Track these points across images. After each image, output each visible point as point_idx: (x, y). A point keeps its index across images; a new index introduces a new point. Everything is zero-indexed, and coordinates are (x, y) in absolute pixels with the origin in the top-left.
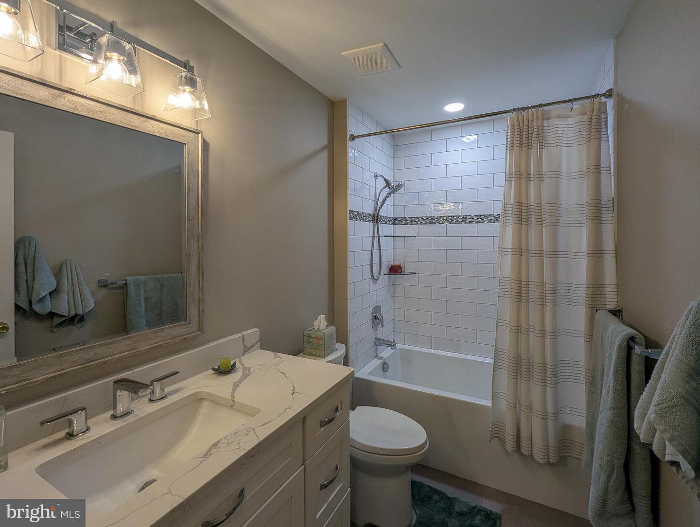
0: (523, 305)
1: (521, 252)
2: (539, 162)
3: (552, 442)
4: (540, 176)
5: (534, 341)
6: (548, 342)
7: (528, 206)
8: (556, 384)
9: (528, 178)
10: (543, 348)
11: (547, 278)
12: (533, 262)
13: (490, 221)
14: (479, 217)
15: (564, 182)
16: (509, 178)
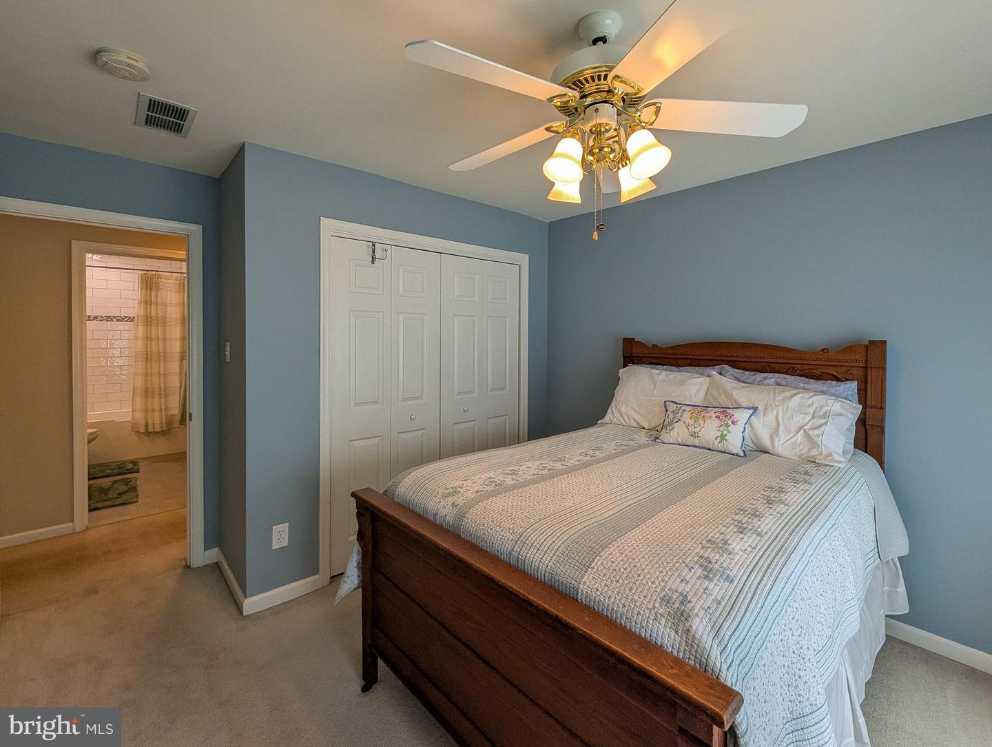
0: (149, 363)
1: (147, 339)
2: (157, 297)
3: (164, 421)
4: (157, 304)
5: (155, 379)
6: (162, 378)
7: (151, 317)
8: (166, 397)
9: (151, 304)
10: (160, 382)
11: (161, 350)
12: (154, 344)
13: (118, 320)
14: (109, 317)
15: (169, 308)
16: (140, 303)
